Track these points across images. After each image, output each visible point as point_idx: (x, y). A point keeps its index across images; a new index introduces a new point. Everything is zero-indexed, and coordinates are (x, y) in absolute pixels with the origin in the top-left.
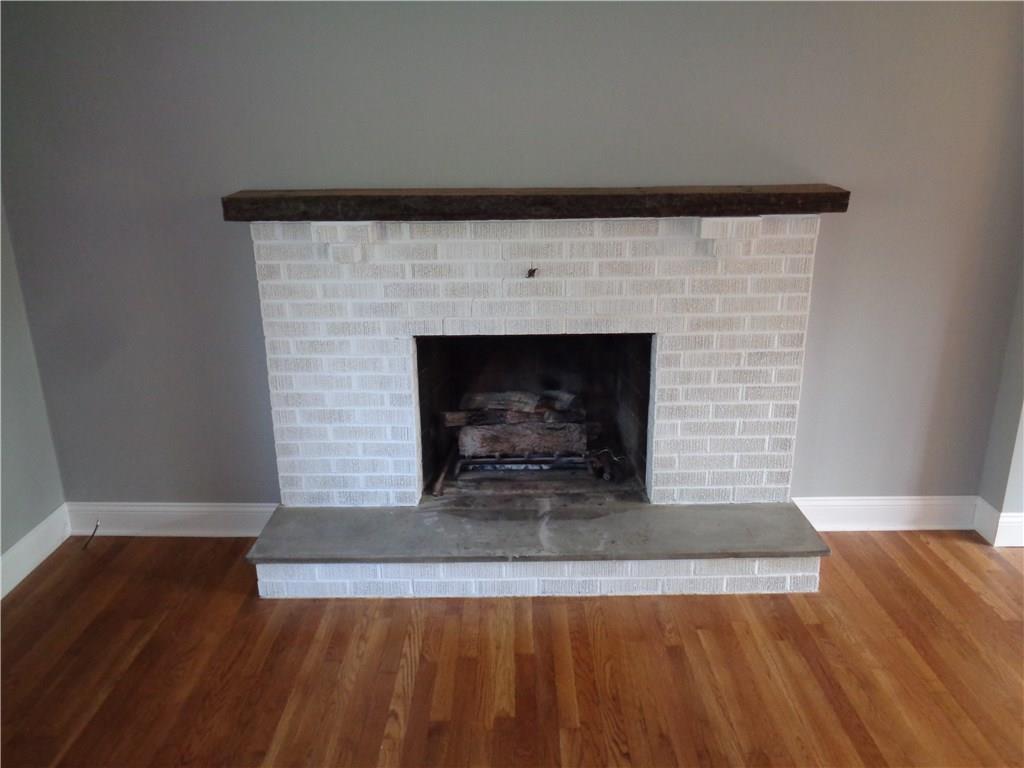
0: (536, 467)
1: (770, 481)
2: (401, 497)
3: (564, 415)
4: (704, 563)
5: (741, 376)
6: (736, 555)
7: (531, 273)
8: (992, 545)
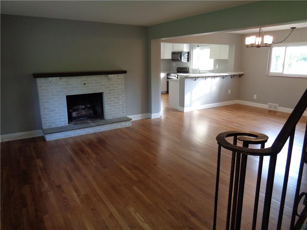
0: (85, 118)
1: (122, 113)
2: (65, 124)
3: (89, 108)
4: (116, 124)
5: (116, 98)
6: (120, 122)
7: (85, 84)
8: (151, 119)
